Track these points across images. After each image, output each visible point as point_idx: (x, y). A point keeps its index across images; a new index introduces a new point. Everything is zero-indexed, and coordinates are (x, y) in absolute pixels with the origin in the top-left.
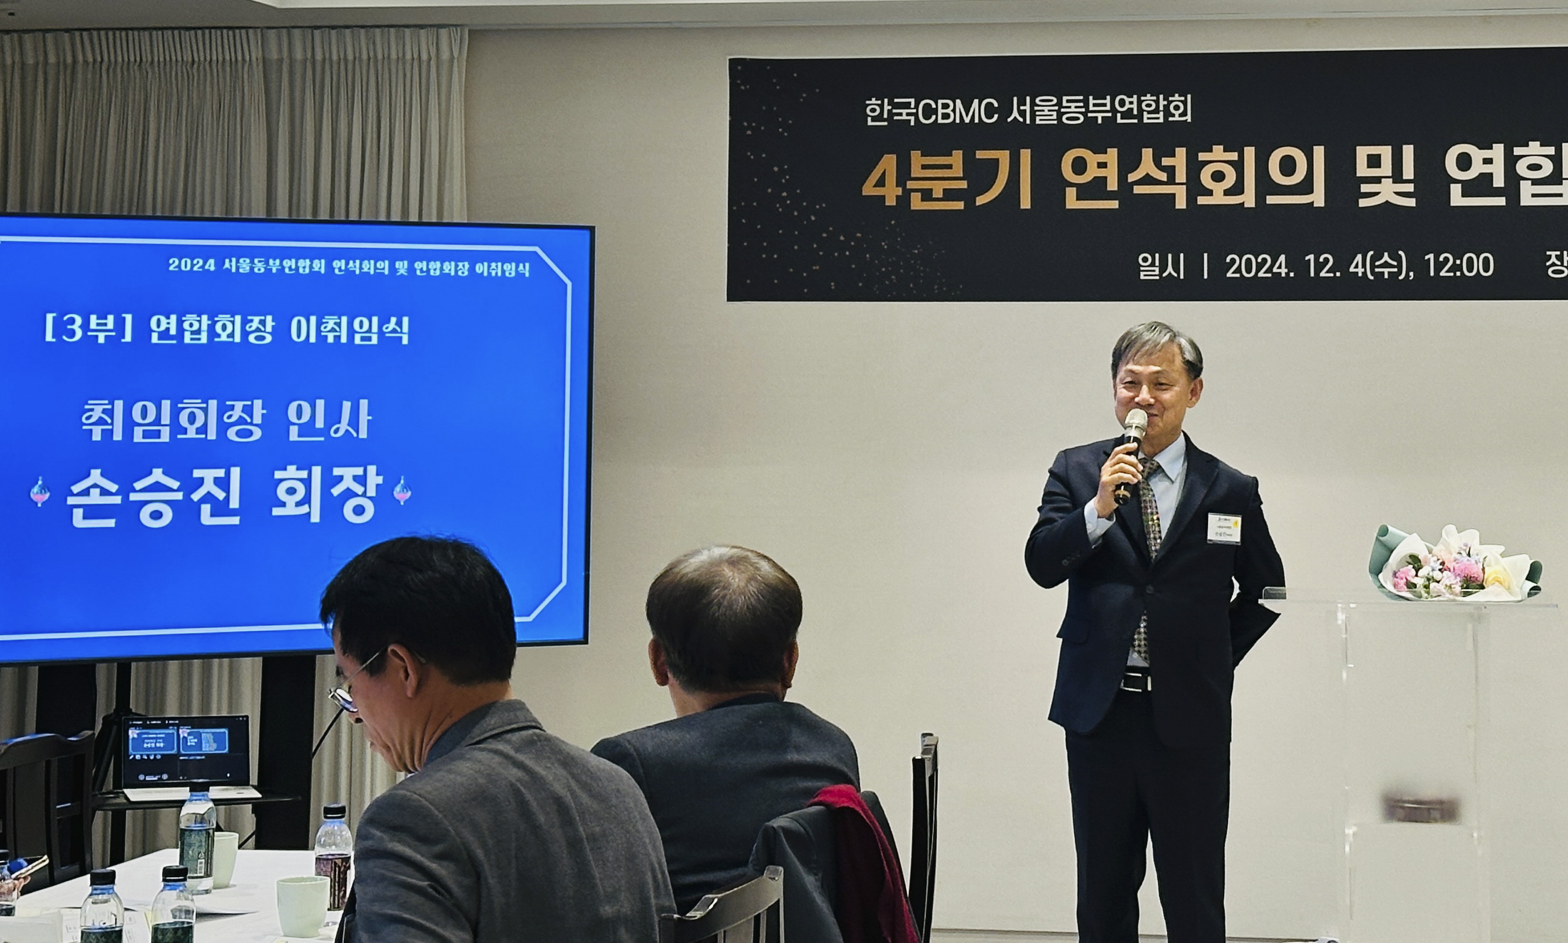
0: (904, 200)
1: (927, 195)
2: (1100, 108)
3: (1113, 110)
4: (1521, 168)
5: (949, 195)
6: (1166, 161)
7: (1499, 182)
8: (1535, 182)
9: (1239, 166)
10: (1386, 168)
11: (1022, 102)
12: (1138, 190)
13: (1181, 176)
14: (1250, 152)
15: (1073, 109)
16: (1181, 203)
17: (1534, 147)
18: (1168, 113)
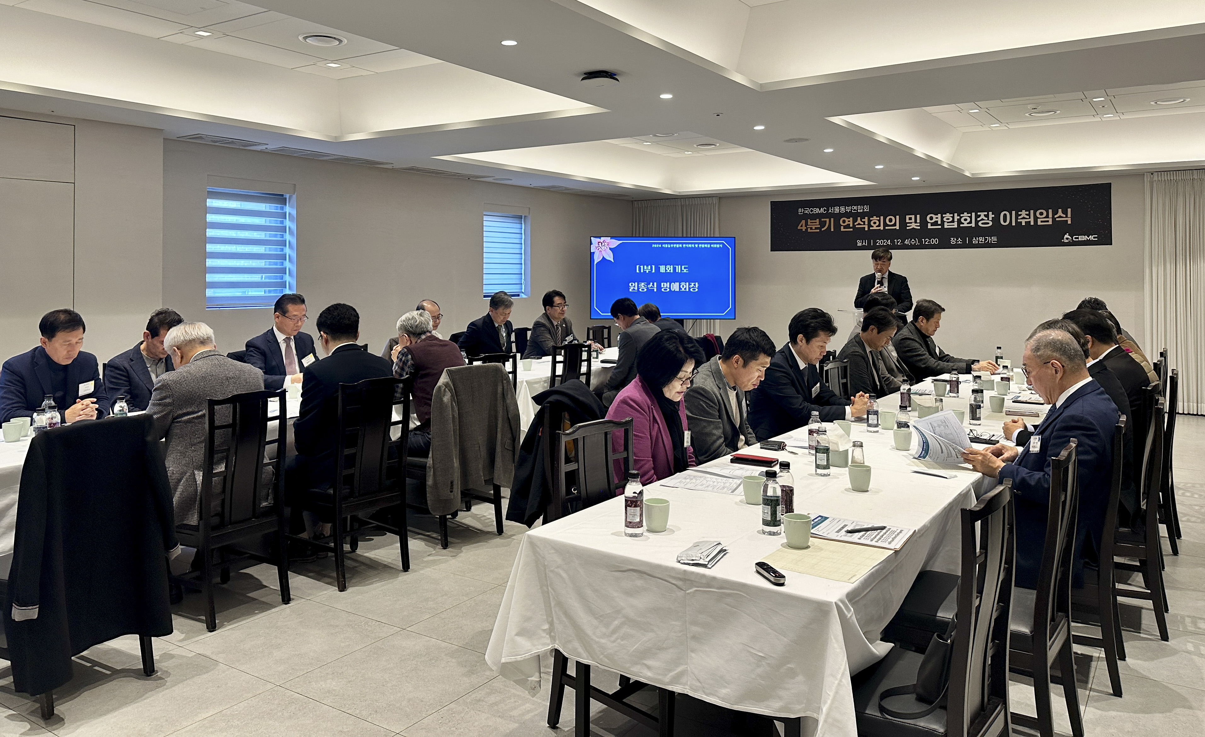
0: (807, 229)
1: (811, 229)
2: (848, 209)
3: (851, 209)
4: (945, 219)
5: (816, 228)
6: (863, 220)
7: (939, 223)
8: (948, 222)
9: (879, 221)
10: (913, 220)
11: (831, 208)
12: (857, 226)
13: (866, 223)
14: (882, 217)
15: (843, 209)
16: (866, 229)
17: (948, 214)
18: (863, 209)
